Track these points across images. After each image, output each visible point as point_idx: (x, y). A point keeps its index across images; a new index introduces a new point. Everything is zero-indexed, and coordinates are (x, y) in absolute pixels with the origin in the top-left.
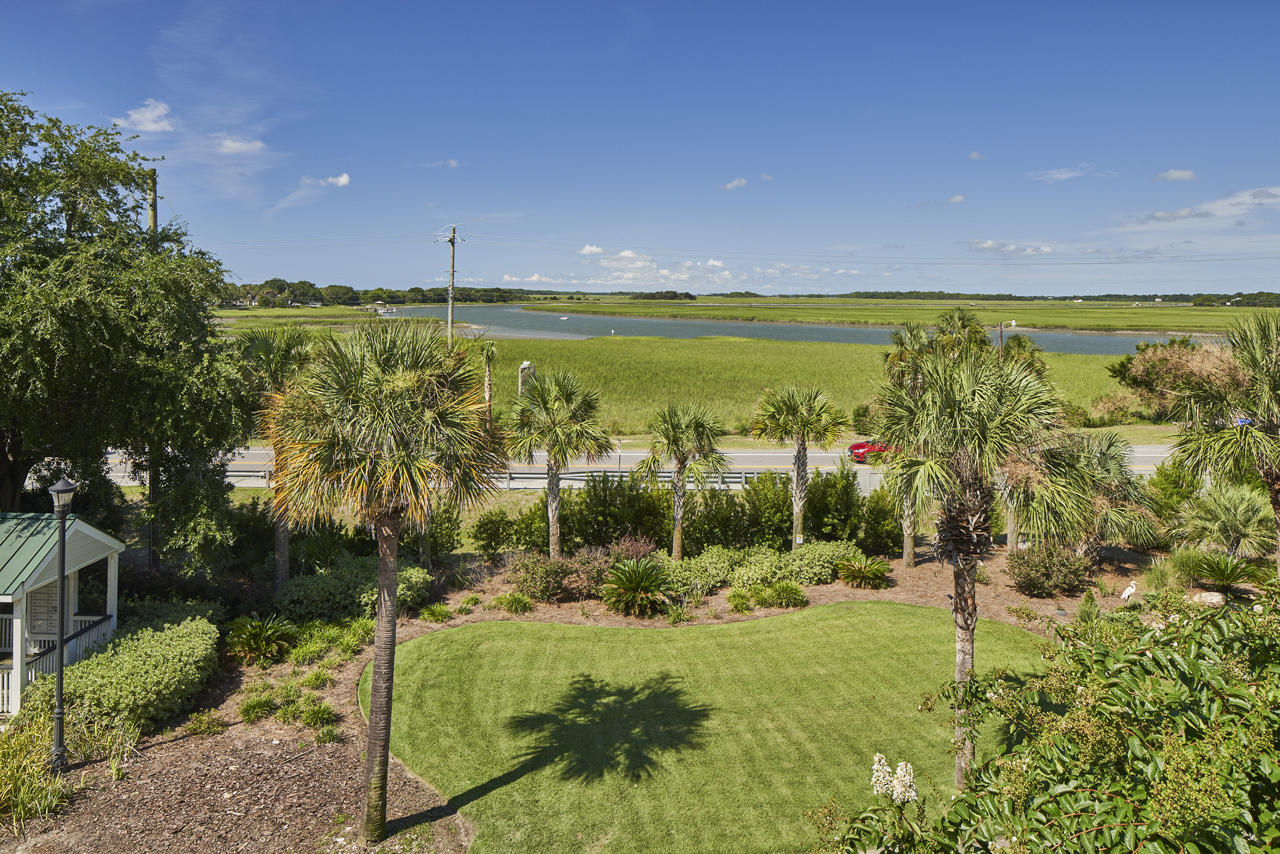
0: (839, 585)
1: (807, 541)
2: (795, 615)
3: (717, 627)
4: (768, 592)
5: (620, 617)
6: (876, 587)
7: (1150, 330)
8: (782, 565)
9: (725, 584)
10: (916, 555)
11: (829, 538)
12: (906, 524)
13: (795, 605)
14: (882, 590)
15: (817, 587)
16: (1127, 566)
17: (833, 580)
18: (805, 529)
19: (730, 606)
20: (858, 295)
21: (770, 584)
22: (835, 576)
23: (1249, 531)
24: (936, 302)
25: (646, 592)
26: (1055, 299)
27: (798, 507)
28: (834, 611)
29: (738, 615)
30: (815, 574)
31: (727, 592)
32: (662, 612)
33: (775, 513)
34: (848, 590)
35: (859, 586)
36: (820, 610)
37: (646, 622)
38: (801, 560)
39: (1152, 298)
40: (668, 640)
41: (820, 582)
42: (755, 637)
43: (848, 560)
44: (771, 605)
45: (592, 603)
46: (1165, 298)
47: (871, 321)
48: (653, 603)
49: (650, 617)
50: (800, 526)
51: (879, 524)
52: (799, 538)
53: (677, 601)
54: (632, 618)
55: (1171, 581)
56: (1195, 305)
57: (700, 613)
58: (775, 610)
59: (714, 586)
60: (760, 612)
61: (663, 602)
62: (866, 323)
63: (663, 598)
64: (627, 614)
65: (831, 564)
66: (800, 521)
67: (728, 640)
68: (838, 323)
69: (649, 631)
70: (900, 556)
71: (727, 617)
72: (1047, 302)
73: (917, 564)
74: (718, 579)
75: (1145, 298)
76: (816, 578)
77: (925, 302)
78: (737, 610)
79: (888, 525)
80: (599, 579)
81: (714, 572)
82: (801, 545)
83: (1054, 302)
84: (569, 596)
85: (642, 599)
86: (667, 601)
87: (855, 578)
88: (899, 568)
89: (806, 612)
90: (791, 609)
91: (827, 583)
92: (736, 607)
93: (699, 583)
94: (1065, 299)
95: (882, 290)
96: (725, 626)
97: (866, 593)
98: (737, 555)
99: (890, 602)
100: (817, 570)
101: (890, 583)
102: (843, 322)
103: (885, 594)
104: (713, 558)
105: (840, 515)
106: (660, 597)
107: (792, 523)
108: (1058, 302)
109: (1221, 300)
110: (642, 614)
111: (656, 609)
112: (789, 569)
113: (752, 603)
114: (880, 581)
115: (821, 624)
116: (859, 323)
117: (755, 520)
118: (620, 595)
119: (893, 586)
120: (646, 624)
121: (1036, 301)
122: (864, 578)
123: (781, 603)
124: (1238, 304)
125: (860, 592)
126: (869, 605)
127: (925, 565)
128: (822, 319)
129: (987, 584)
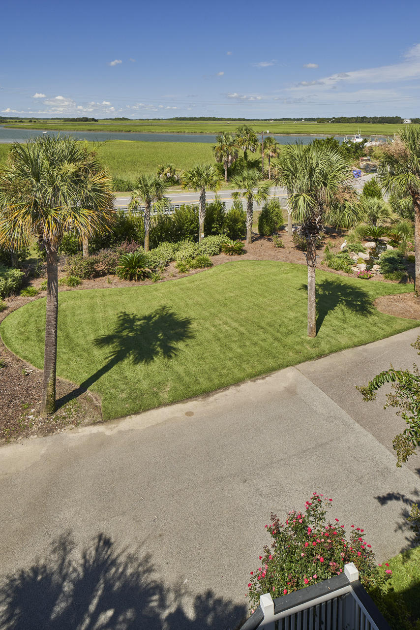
0: (222, 255)
1: (206, 236)
2: (210, 271)
3: (176, 281)
4: (194, 262)
5: (128, 282)
6: (239, 254)
7: (303, 133)
8: (196, 248)
9: (172, 260)
10: (252, 238)
11: (215, 234)
12: (248, 224)
13: (208, 266)
14: (242, 255)
15: (213, 257)
16: (334, 234)
17: (220, 253)
18: (205, 230)
19: (178, 270)
20: (177, 119)
21: (193, 258)
22: (220, 251)
23: (379, 215)
24: (212, 122)
25: (140, 268)
26: (262, 120)
27: (201, 221)
28: (226, 267)
29: (183, 274)
30: (212, 251)
31: (174, 264)
32: (148, 277)
33: (191, 224)
34: (228, 257)
35: (232, 254)
36: (219, 267)
37: (141, 282)
38: (205, 245)
39: (300, 120)
40: (156, 290)
41: (215, 254)
42: (196, 283)
43: (226, 243)
44: (197, 268)
45: (111, 277)
46: (306, 120)
47: (187, 131)
48: (144, 273)
49: (143, 280)
50: (203, 229)
51: (235, 225)
52: (202, 235)
53: (154, 271)
54: (133, 282)
55: (356, 239)
56: (318, 122)
57: (165, 275)
58: (199, 269)
59: (167, 262)
60: (193, 271)
61: (149, 272)
62: (184, 132)
63: (149, 270)
64: (131, 280)
65: (219, 245)
66: (203, 227)
67: (184, 286)
68: (171, 132)
69: (145, 287)
70: (245, 239)
71: (178, 275)
72: (260, 122)
73: (253, 241)
74: (169, 258)
75: (298, 120)
76: (213, 253)
77: (207, 122)
78: (182, 271)
79: (240, 225)
80: (114, 264)
81: (166, 255)
82: (203, 238)
83: (262, 122)
84: (98, 275)
85: (139, 271)
86: (150, 271)
87: (230, 251)
88: (246, 244)
89: (213, 269)
90: (206, 268)
91: (217, 254)
92: (182, 270)
93: (162, 261)
94: (266, 120)
95: (187, 116)
96: (180, 280)
97: (236, 257)
98: (176, 246)
99: (248, 260)
100: (213, 249)
101: (245, 252)
102: (173, 132)
103: (243, 257)
104: (164, 248)
105: (219, 222)
106: (147, 270)
107: (199, 229)
108: (263, 122)
109: (328, 120)
110: (139, 279)
111: (146, 276)
112: (200, 249)
113: (188, 267)
114: (240, 251)
115: (222, 274)
116: (181, 132)
117: (180, 228)
118: (127, 271)
119: (246, 253)
120: (141, 283)
121: (255, 121)
122: (234, 251)
123: (201, 266)
124: (333, 122)
125: (233, 257)
126: (239, 263)
127: (256, 242)
128: (164, 130)
129: (284, 248)
